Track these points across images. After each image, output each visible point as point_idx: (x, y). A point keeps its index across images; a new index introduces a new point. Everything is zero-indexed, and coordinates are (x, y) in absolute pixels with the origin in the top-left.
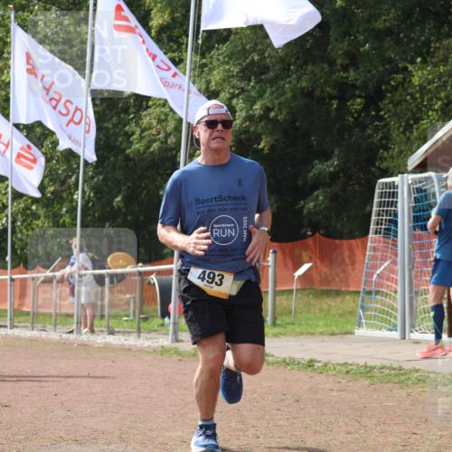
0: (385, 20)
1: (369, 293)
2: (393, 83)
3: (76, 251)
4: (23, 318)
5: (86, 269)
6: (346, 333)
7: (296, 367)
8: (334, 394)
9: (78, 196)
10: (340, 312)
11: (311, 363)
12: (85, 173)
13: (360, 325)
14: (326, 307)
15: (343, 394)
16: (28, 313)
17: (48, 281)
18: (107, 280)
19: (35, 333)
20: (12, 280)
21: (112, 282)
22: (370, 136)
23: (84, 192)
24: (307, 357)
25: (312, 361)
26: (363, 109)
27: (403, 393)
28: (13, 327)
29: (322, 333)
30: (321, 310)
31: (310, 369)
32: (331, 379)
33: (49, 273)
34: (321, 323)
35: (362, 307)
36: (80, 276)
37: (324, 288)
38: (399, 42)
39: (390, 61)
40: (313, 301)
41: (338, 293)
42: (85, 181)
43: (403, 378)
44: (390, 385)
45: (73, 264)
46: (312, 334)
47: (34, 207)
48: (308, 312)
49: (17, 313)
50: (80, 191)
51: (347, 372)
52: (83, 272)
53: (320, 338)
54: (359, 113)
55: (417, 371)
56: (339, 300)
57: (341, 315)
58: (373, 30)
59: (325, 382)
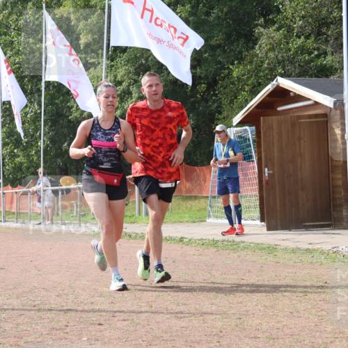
0: (216, 40)
1: (215, 197)
2: (222, 75)
3: (41, 176)
4: (11, 216)
5: (47, 186)
6: (201, 221)
7: (173, 242)
8: (195, 257)
9: (41, 144)
10: (198, 208)
11: (181, 240)
12: (44, 130)
13: (209, 216)
14: (189, 206)
15: (201, 257)
16: (14, 213)
17: (25, 194)
18: (60, 193)
19: (18, 225)
20: (4, 194)
21: (63, 194)
22: (210, 106)
23: (44, 141)
24: (179, 236)
25: (182, 238)
26: (206, 90)
27: (235, 255)
28: (5, 221)
29: (187, 222)
30: (187, 208)
31: (181, 243)
32: (194, 248)
33: (25, 189)
34: (187, 215)
35: (210, 206)
36: (44, 191)
37: (188, 195)
38: (224, 51)
39: (220, 62)
40: (181, 203)
41: (196, 198)
42: (44, 135)
43: (235, 246)
44: (228, 251)
45: (39, 184)
46: (182, 222)
47: (15, 151)
48: (179, 209)
49: (7, 213)
50: (42, 141)
51: (203, 244)
52: (45, 188)
53: (187, 224)
54: (204, 93)
55: (243, 242)
56: (197, 202)
57: (198, 211)
58: (210, 45)
59: (190, 250)
